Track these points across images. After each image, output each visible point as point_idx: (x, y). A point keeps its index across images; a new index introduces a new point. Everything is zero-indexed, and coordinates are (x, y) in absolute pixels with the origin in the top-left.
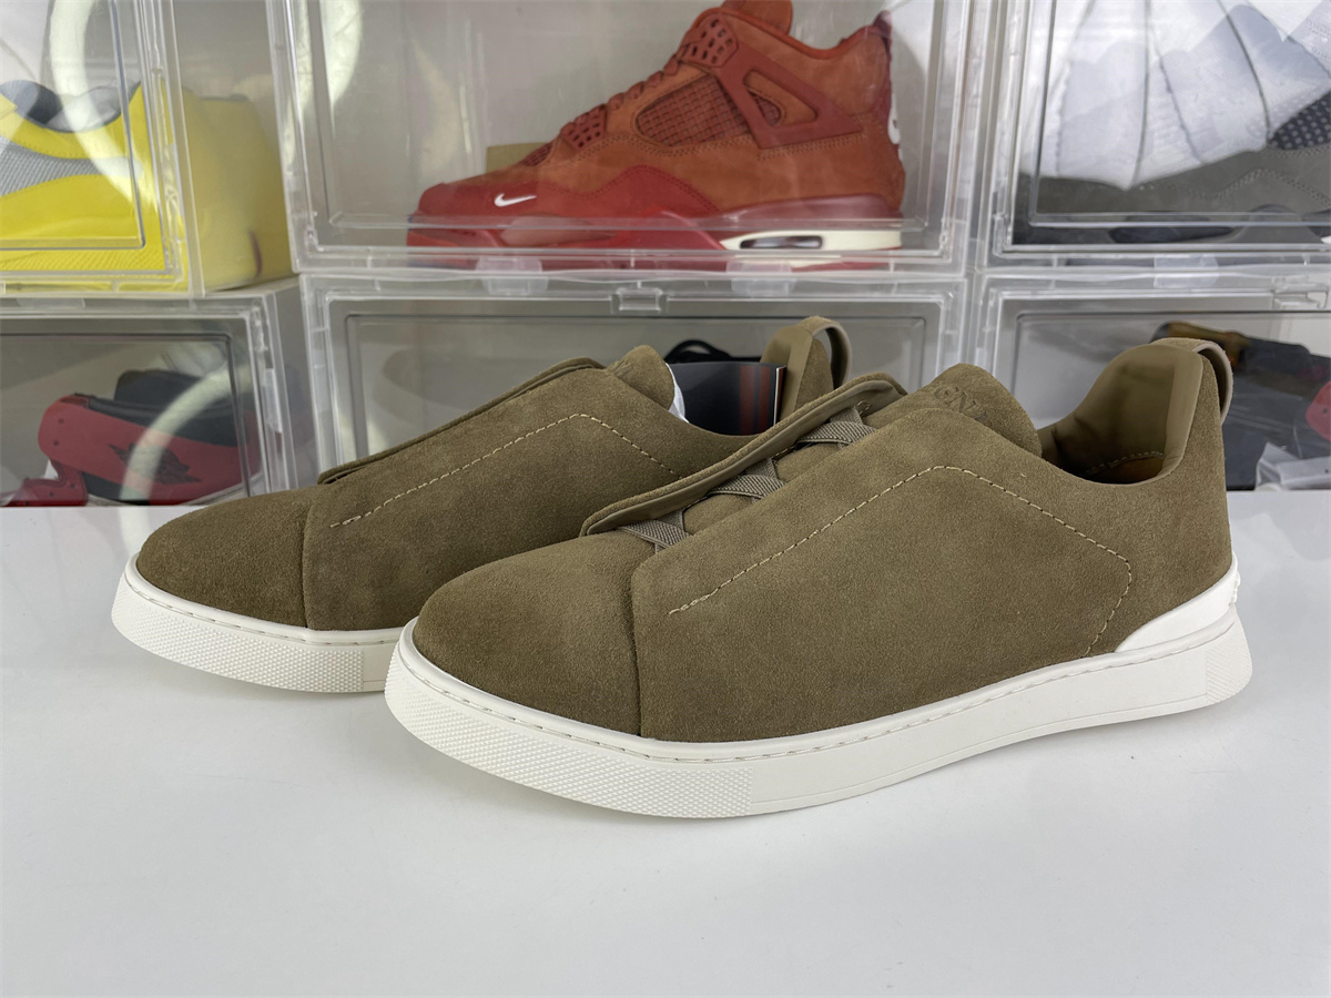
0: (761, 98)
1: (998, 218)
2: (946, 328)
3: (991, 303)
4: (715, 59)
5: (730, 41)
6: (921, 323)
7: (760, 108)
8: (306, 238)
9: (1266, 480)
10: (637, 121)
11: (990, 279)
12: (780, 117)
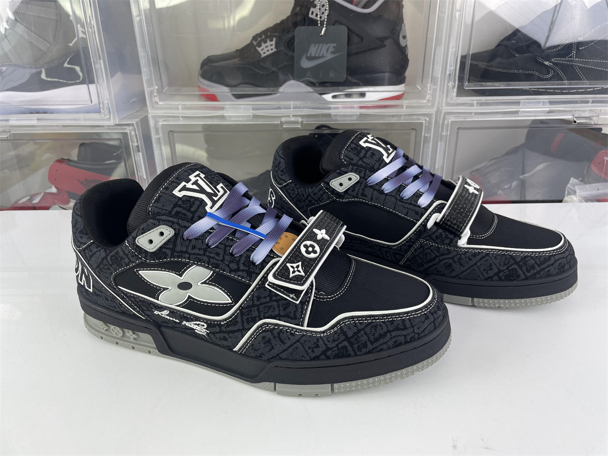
1: (450, 84)
3: (446, 122)
8: (153, 99)
9: (569, 194)
11: (445, 112)
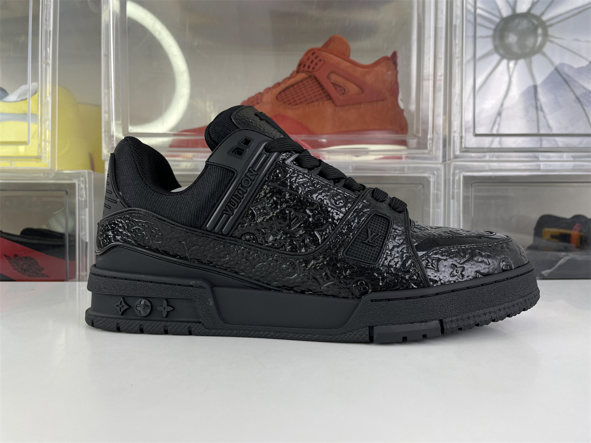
0: (336, 85)
2: (434, 190)
4: (313, 68)
5: (320, 60)
6: (421, 186)
7: (336, 88)
10: (277, 97)
12: (345, 93)
